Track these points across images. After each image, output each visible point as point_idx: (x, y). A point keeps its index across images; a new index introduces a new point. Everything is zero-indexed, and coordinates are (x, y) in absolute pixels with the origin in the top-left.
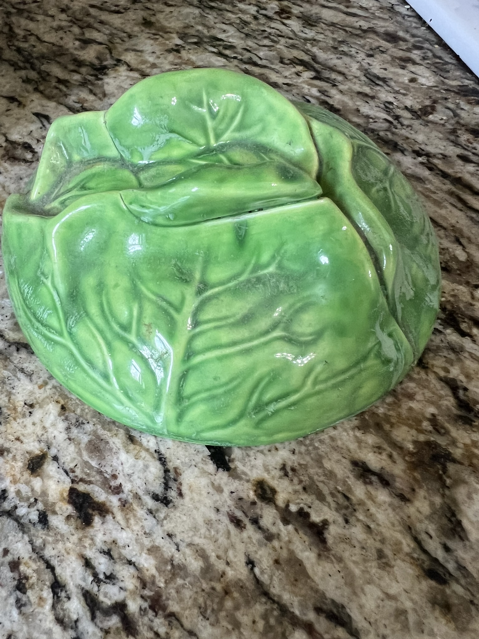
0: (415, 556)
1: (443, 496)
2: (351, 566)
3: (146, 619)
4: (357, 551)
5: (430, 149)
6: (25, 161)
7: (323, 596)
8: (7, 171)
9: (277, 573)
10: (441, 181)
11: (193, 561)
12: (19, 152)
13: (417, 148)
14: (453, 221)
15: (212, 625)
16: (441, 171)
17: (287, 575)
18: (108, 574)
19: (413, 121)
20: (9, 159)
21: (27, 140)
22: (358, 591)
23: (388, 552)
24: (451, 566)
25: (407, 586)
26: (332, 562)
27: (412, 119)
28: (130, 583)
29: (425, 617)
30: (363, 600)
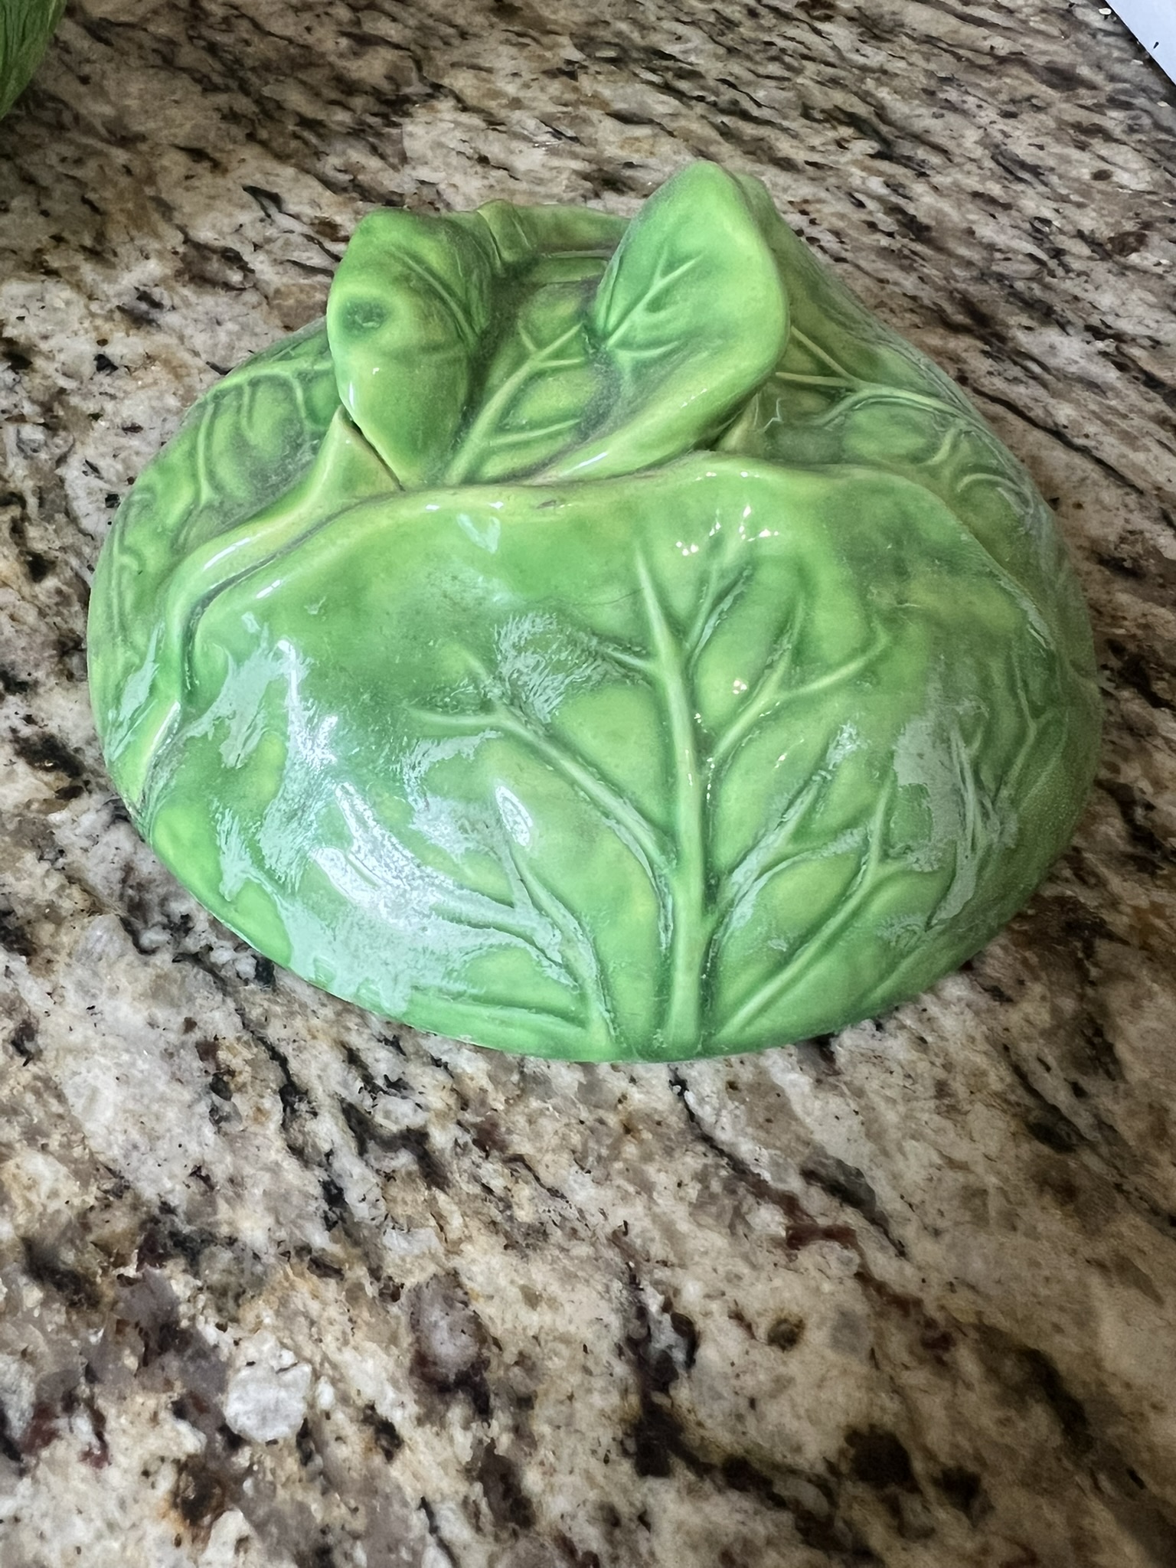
0: (1013, 1098)
1: (1082, 997)
2: (881, 1106)
3: (466, 1163)
4: (897, 1079)
5: (1125, 326)
6: (228, 286)
7: (819, 1151)
8: (188, 304)
9: (731, 1105)
10: (1141, 394)
11: (564, 1071)
12: (214, 266)
13: (1095, 320)
14: (1161, 479)
15: (597, 1182)
16: (1145, 373)
17: (751, 1111)
18: (393, 1078)
19: (1092, 264)
20: (192, 279)
21: (233, 243)
22: (891, 1147)
23: (958, 1086)
24: (1083, 1121)
25: (993, 1148)
26: (842, 1095)
27: (1090, 258)
28: (438, 1099)
29: (1023, 1204)
30: (900, 1164)
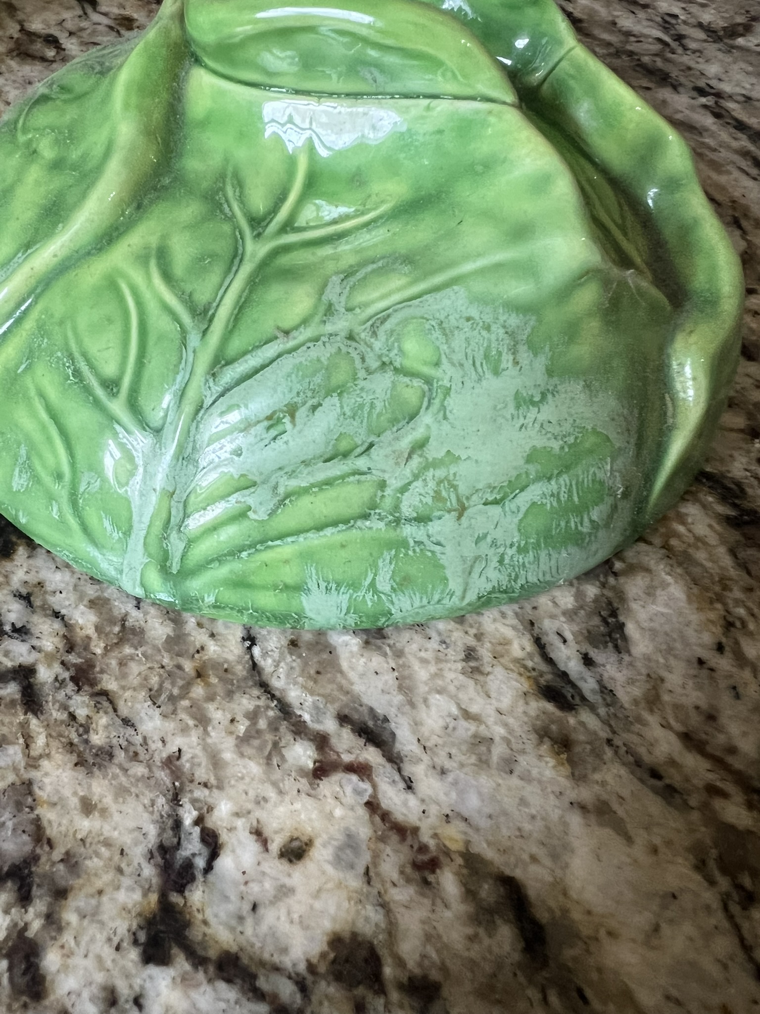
0: (530, 664)
1: (603, 585)
2: (416, 666)
3: (61, 695)
4: (434, 644)
5: (726, 87)
6: (43, 59)
7: (356, 699)
8: (11, 71)
9: (289, 659)
10: (731, 134)
11: (157, 625)
12: (38, 47)
13: (701, 83)
15: (164, 716)
16: (736, 120)
17: (306, 664)
18: (19, 625)
19: (705, 44)
20: (18, 55)
21: (55, 31)
22: (418, 701)
23: (485, 652)
24: (588, 685)
25: (505, 704)
26: (385, 655)
27: (705, 41)
28: (49, 644)
29: (523, 752)
30: (423, 713)
